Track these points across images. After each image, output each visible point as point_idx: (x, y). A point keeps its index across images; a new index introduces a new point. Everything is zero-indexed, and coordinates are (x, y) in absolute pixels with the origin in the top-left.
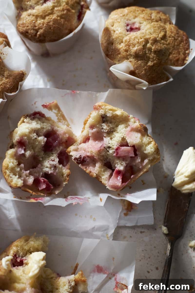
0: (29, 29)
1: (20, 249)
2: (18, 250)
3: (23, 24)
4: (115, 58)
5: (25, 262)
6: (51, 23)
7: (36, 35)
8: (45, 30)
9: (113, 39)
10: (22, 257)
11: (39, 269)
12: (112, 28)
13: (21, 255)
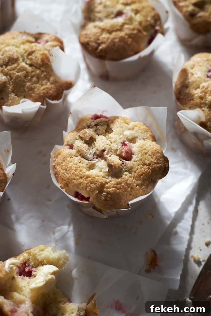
0: (91, 41)
1: (32, 258)
2: (30, 258)
3: (86, 34)
4: (187, 104)
5: (33, 273)
6: (117, 40)
7: (97, 49)
8: (108, 47)
9: (189, 83)
10: (32, 267)
11: (44, 283)
12: (191, 71)
13: (31, 265)
